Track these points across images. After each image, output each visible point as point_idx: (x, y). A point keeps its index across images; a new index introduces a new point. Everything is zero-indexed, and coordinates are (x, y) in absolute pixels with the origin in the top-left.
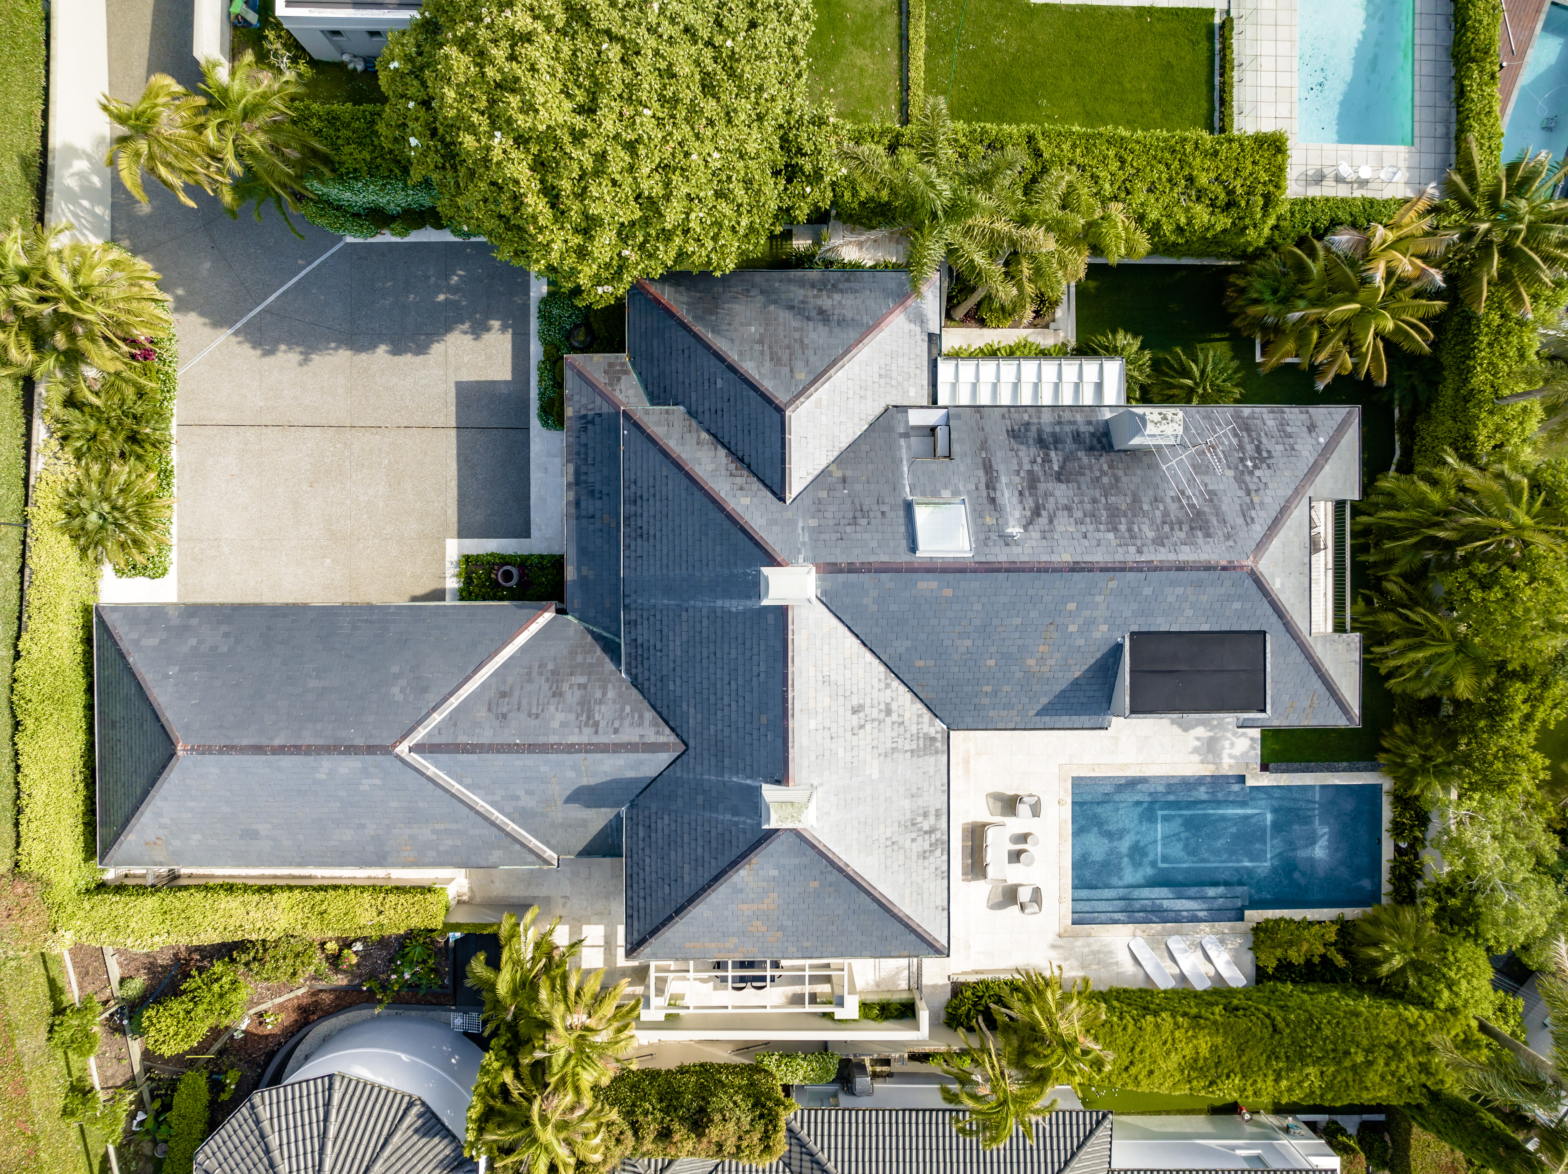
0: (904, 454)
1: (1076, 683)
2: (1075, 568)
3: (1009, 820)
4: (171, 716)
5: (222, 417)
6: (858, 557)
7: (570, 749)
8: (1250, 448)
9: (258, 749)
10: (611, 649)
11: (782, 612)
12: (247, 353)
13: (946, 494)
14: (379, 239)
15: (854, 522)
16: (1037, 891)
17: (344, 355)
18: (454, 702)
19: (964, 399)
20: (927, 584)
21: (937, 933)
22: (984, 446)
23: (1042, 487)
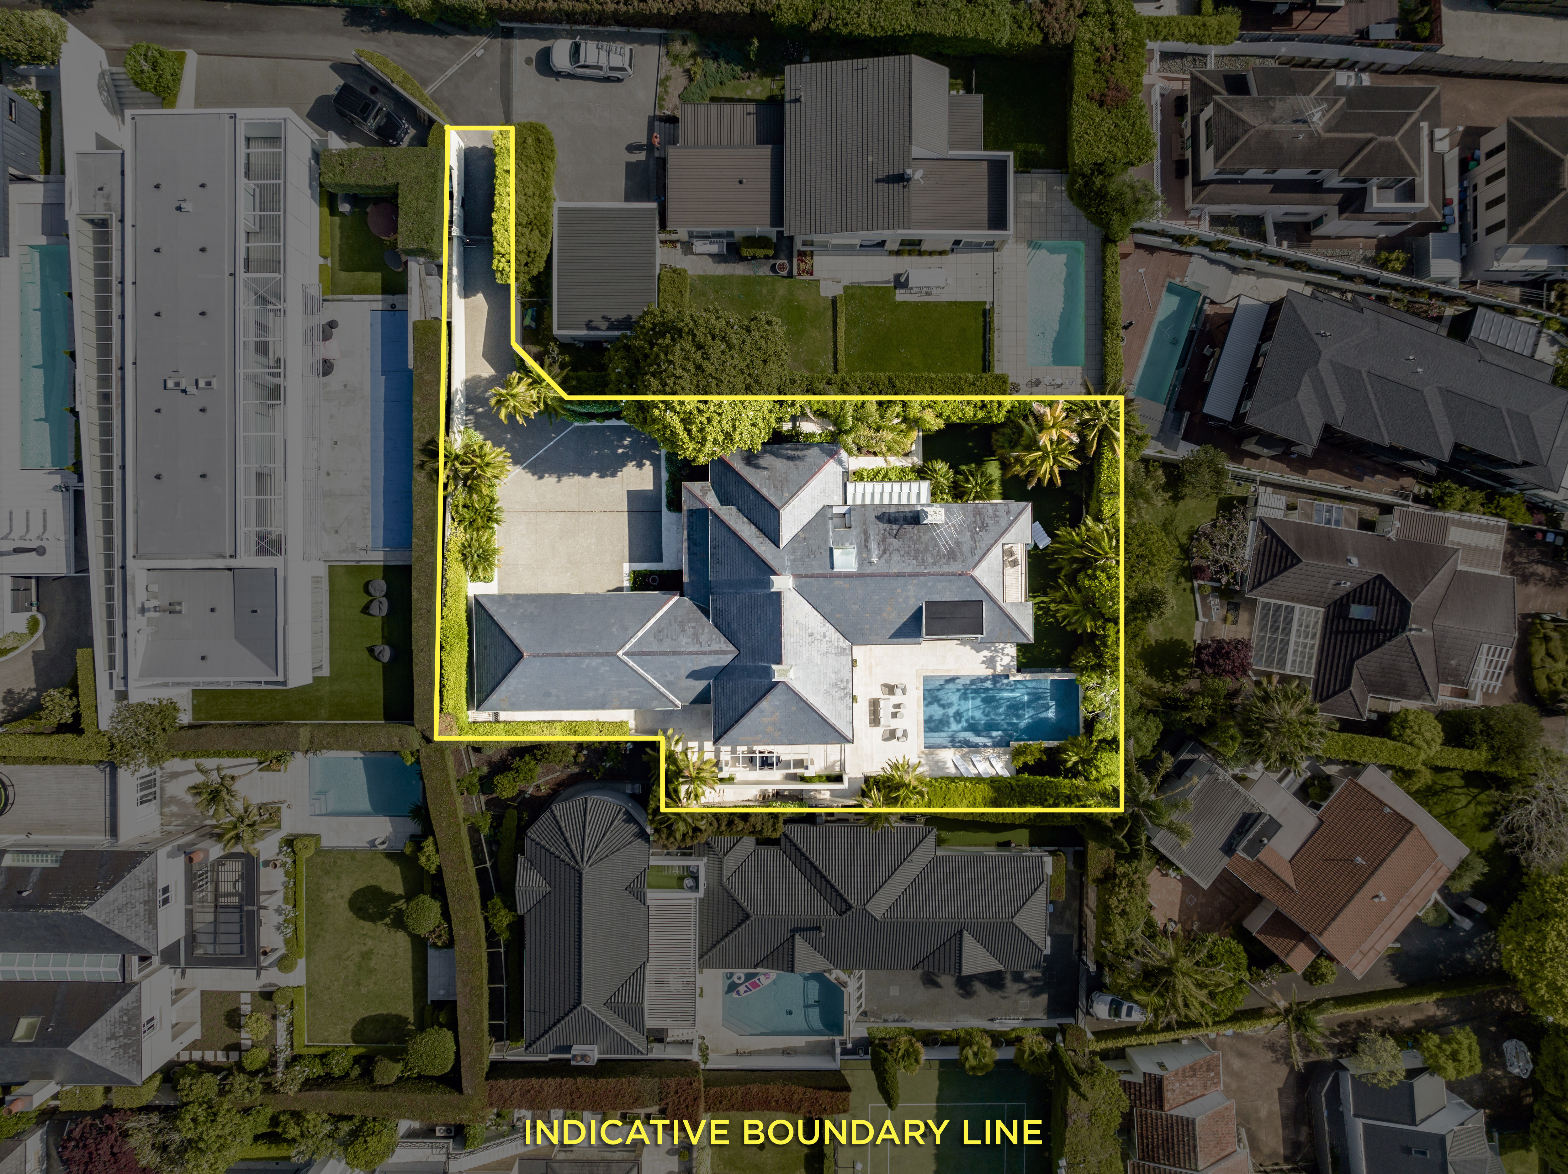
0: (831, 527)
1: (905, 624)
2: (899, 575)
3: (891, 697)
4: (518, 641)
5: (518, 507)
6: (809, 571)
7: (690, 653)
8: (979, 522)
9: (559, 655)
10: (706, 612)
11: (778, 594)
12: (529, 478)
13: (847, 544)
14: (590, 424)
15: (809, 557)
16: (905, 732)
17: (578, 479)
18: (640, 634)
19: (859, 502)
20: (838, 582)
21: (847, 732)
22: (864, 523)
23: (888, 541)
